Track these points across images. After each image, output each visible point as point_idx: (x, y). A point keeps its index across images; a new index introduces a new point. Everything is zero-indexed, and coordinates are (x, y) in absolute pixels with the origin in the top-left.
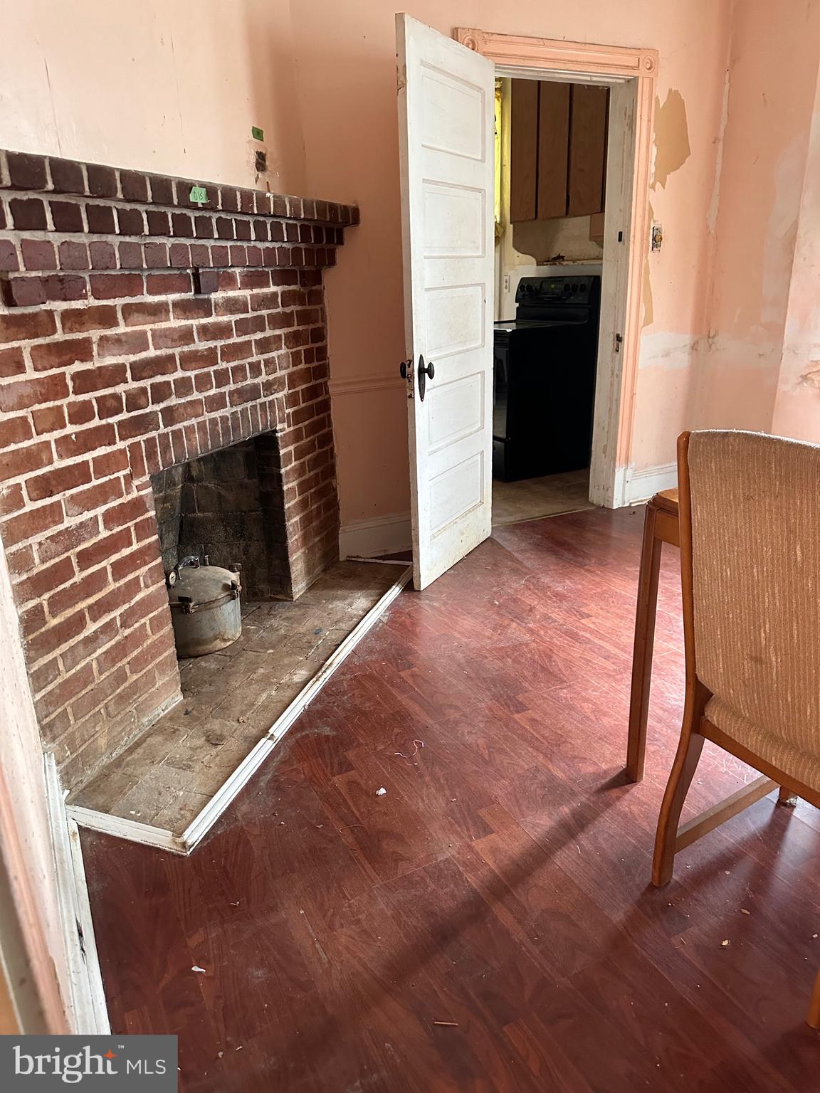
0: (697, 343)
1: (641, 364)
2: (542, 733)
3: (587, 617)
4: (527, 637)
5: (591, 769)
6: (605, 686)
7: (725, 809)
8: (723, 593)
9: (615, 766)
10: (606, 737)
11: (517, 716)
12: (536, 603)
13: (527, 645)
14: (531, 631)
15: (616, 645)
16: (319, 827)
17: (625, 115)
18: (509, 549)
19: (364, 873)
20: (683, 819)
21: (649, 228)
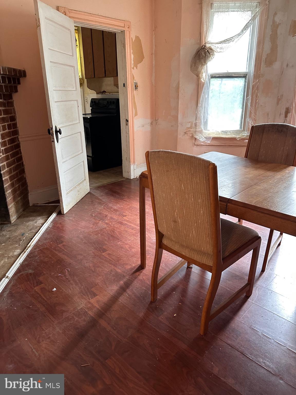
0: (152, 122)
1: (135, 129)
2: (112, 258)
3: (125, 216)
4: (105, 226)
5: (129, 267)
6: (132, 238)
7: (172, 272)
8: (163, 202)
9: (137, 264)
10: (133, 255)
11: (103, 254)
12: (108, 213)
13: (105, 228)
14: (107, 224)
15: (135, 224)
16: (31, 307)
17: (122, 43)
18: (97, 196)
19: (50, 319)
20: (159, 277)
21: (133, 82)
